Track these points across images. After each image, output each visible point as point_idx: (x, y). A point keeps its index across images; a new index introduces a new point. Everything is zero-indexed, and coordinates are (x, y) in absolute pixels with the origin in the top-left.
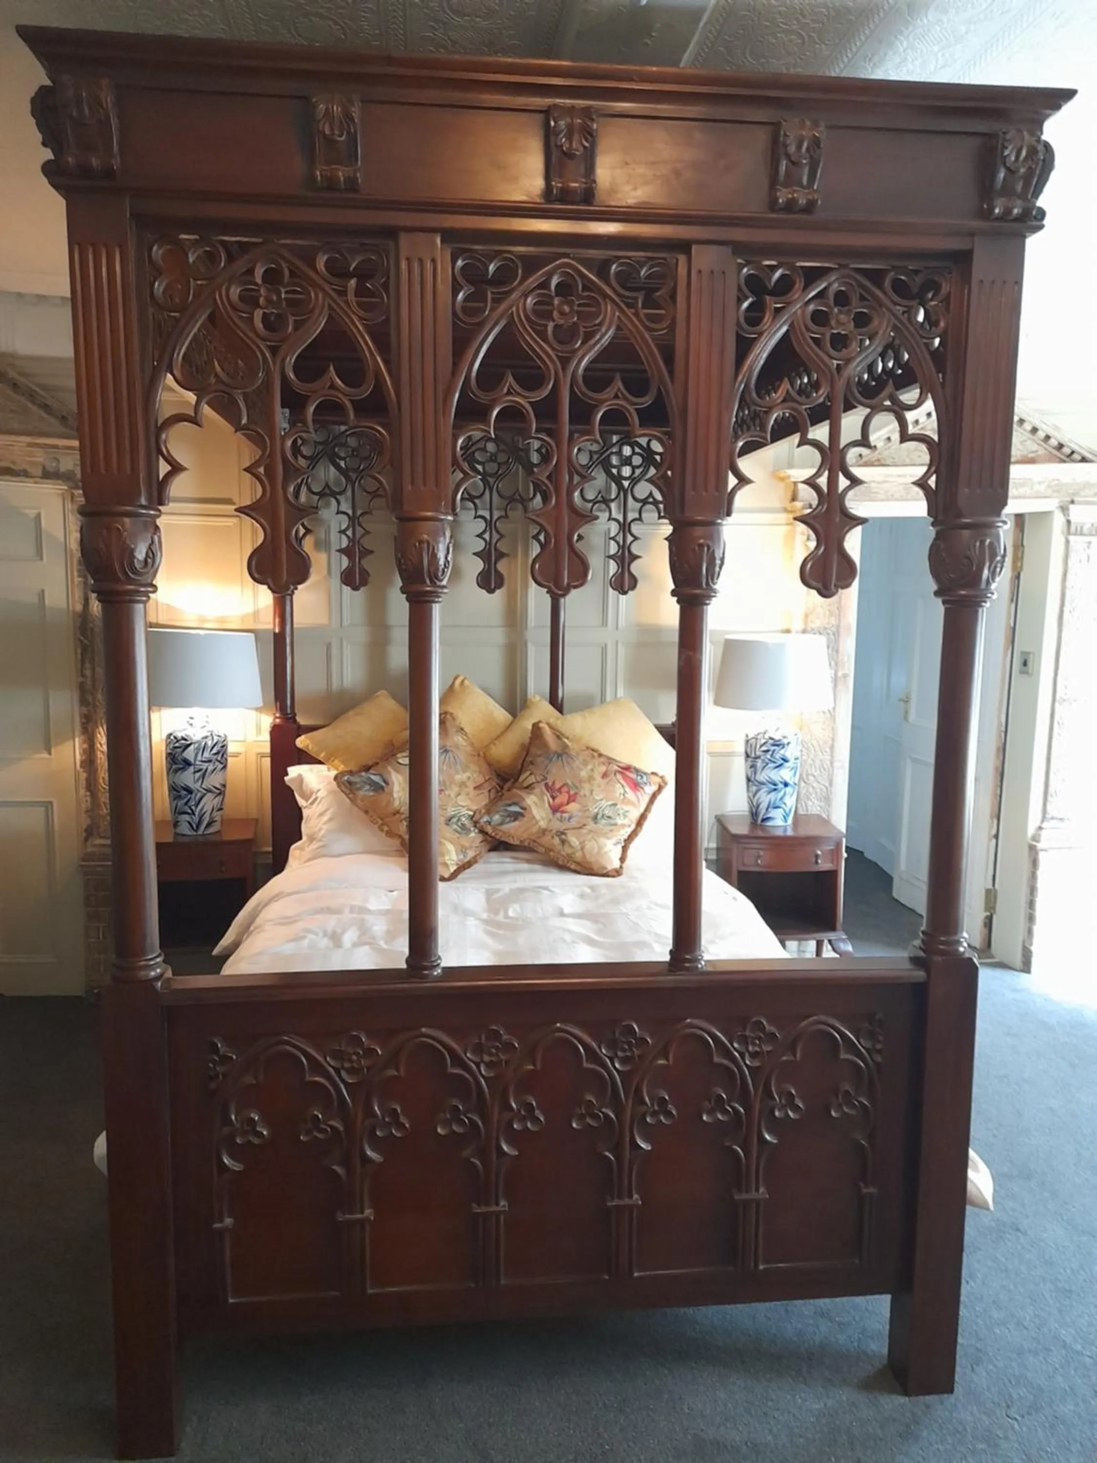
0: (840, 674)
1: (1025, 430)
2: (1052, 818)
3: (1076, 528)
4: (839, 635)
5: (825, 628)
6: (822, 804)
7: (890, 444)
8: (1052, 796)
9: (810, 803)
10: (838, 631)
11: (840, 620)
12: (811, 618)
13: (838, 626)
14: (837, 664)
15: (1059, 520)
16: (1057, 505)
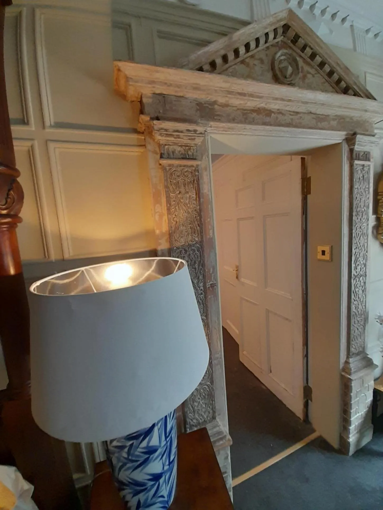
0: (208, 285)
1: (324, 72)
2: (353, 354)
3: (356, 154)
4: (203, 251)
5: (190, 246)
6: (207, 401)
7: (227, 66)
8: (353, 341)
9: (196, 404)
10: (202, 247)
11: (202, 238)
12: (176, 236)
13: (202, 242)
14: (204, 276)
15: (345, 148)
16: (344, 137)
